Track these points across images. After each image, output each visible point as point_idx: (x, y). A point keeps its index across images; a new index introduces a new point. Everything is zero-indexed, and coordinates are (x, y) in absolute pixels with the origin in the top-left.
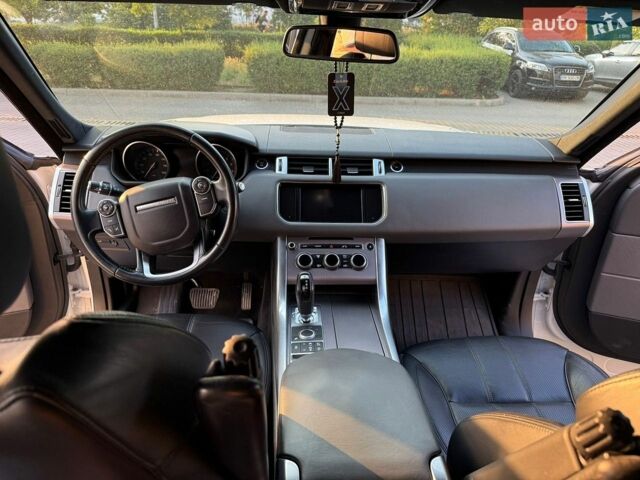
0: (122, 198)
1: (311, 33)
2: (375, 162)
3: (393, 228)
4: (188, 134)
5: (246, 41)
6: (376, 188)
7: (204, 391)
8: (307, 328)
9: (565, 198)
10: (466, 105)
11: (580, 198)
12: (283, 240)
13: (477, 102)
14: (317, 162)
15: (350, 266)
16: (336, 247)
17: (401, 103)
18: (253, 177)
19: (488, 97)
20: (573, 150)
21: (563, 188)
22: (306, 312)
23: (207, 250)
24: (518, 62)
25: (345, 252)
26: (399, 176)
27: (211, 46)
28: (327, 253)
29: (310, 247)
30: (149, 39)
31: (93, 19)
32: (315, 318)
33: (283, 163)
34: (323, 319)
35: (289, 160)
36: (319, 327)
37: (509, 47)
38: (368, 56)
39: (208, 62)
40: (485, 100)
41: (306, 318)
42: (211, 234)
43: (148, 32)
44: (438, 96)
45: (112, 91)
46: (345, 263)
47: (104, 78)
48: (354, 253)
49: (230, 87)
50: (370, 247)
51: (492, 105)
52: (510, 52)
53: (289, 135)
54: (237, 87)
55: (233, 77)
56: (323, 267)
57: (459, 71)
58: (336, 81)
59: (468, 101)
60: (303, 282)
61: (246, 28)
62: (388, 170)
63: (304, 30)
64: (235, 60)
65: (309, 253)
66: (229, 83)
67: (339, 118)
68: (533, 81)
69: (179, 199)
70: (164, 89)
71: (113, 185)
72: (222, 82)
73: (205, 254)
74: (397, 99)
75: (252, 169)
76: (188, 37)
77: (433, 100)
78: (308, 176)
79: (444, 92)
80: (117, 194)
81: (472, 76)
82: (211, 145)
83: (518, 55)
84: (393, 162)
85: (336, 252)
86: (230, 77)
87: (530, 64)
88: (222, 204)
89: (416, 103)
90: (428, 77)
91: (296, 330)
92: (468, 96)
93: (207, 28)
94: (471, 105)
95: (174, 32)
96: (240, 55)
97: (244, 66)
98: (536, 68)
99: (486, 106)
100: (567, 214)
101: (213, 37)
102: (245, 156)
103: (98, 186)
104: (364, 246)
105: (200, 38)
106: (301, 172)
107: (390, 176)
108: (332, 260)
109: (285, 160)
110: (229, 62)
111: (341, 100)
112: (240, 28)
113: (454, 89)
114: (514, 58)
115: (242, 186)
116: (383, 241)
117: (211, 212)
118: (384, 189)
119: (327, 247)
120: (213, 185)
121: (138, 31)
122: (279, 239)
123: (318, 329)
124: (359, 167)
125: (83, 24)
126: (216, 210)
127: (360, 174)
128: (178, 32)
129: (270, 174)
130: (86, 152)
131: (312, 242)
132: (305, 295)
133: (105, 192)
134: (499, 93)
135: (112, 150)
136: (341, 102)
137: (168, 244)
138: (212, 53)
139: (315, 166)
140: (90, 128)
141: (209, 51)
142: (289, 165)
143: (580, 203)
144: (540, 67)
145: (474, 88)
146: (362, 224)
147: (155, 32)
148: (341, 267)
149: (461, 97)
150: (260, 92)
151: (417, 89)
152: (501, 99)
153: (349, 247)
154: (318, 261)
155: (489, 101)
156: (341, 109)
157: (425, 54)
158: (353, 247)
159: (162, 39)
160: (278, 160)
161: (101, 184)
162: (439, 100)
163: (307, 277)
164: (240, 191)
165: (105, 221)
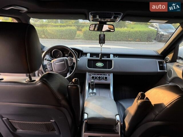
0: (52, 62)
1: (97, 26)
2: (111, 55)
3: (115, 70)
4: (67, 48)
5: (83, 27)
6: (111, 61)
7: (69, 86)
8: (93, 93)
9: (159, 65)
10: (144, 44)
11: (163, 65)
12: (88, 73)
13: (147, 43)
14: (97, 55)
15: (104, 79)
16: (100, 75)
17: (125, 43)
18: (82, 58)
19: (150, 42)
20: (161, 53)
21: (158, 62)
22: (93, 89)
23: (70, 73)
24: (159, 32)
25: (103, 76)
26: (117, 58)
27: (74, 28)
28: (99, 76)
29: (94, 74)
30: (57, 26)
31: (43, 21)
32: (95, 91)
33: (89, 55)
34: (97, 91)
35: (90, 54)
36: (96, 93)
37: (156, 28)
38: (111, 30)
39: (73, 32)
40: (149, 42)
41: (93, 91)
42: (71, 71)
43: (57, 24)
44: (135, 41)
45: (47, 39)
46: (103, 78)
47: (45, 36)
48: (105, 76)
49: (78, 39)
50: (109, 75)
51: (151, 44)
52: (156, 29)
53: (91, 49)
54: (80, 39)
55: (79, 36)
56: (97, 79)
57: (141, 34)
58: (101, 36)
59: (144, 43)
60: (92, 82)
61: (83, 23)
62: (114, 57)
63: (96, 25)
64: (80, 32)
65: (94, 76)
66: (78, 38)
67: (102, 44)
68: (163, 37)
69: (65, 62)
70: (61, 39)
71: (50, 59)
72: (76, 38)
73: (70, 74)
74: (124, 42)
75: (81, 56)
76: (67, 26)
77: (134, 42)
78: (95, 58)
79: (137, 40)
80: (51, 61)
81: (145, 36)
82: (73, 51)
83: (159, 30)
84: (115, 55)
85: (100, 76)
86: (78, 36)
87: (162, 33)
88: (74, 63)
89: (129, 43)
90: (133, 36)
91: (90, 93)
92: (144, 41)
93: (72, 23)
94: (145, 44)
95: (64, 24)
96: (81, 30)
97: (82, 33)
98: (164, 34)
99: (149, 44)
100: (159, 69)
101: (74, 26)
102: (80, 53)
103: (46, 59)
104: (108, 75)
105: (71, 26)
106: (93, 57)
107: (114, 58)
108: (99, 78)
109: (89, 54)
110: (78, 32)
111: (102, 40)
112: (82, 23)
113: (140, 39)
114: (158, 31)
115: (79, 59)
116: (112, 74)
117: (72, 65)
118: (113, 61)
119: (99, 75)
120: (72, 59)
121: (55, 24)
122: (87, 73)
123: (95, 93)
124: (107, 56)
125: (40, 22)
126: (73, 65)
127: (107, 58)
128: (65, 24)
129: (86, 57)
130: (44, 52)
131: (95, 73)
132: (92, 85)
133: (48, 60)
134: (153, 40)
135: (50, 51)
136: (102, 41)
137: (61, 72)
138: (74, 30)
139: (96, 56)
140: (45, 47)
141: (73, 29)
142: (90, 55)
143: (163, 66)
144: (165, 34)
145: (146, 39)
146: (107, 69)
147: (59, 24)
148: (102, 79)
149: (142, 42)
150: (86, 40)
151: (129, 39)
152: (154, 42)
153: (104, 75)
154: (96, 78)
155: (150, 43)
156: (102, 42)
157: (132, 30)
158: (105, 75)
159: (61, 26)
160: (87, 54)
161: (47, 58)
162: (136, 42)
163: (93, 81)
164: (78, 61)
165: (48, 67)
